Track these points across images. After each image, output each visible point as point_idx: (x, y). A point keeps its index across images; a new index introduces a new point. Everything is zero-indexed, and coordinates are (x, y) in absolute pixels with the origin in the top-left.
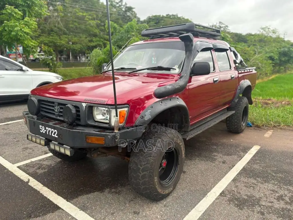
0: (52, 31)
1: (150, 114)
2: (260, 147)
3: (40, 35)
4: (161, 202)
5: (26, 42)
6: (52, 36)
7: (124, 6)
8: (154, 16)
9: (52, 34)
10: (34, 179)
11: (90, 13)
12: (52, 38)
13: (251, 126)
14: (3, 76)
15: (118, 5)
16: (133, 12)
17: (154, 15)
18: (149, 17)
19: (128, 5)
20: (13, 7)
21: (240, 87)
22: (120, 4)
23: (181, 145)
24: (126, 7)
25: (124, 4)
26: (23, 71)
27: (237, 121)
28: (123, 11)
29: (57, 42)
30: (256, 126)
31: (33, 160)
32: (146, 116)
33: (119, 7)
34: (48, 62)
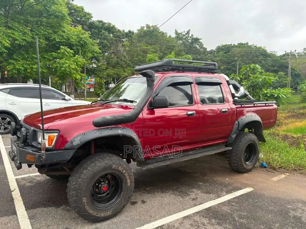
0: (118, 63)
1: (79, 140)
2: (253, 189)
3: (107, 68)
4: (96, 224)
5: (74, 76)
6: (117, 69)
7: (190, 37)
8: (224, 46)
9: (117, 67)
10: (18, 190)
11: (153, 46)
12: (117, 71)
13: (265, 167)
14: (49, 104)
15: (184, 37)
16: (200, 43)
17: (224, 44)
18: (219, 46)
19: (194, 37)
20: (66, 47)
21: (238, 122)
22: (187, 36)
23: (125, 173)
24: (193, 39)
25: (190, 35)
26: (65, 100)
27: (237, 158)
28: (189, 42)
29: (121, 74)
30: (272, 167)
31: (31, 175)
32: (75, 142)
33: (185, 38)
34: (98, 93)
